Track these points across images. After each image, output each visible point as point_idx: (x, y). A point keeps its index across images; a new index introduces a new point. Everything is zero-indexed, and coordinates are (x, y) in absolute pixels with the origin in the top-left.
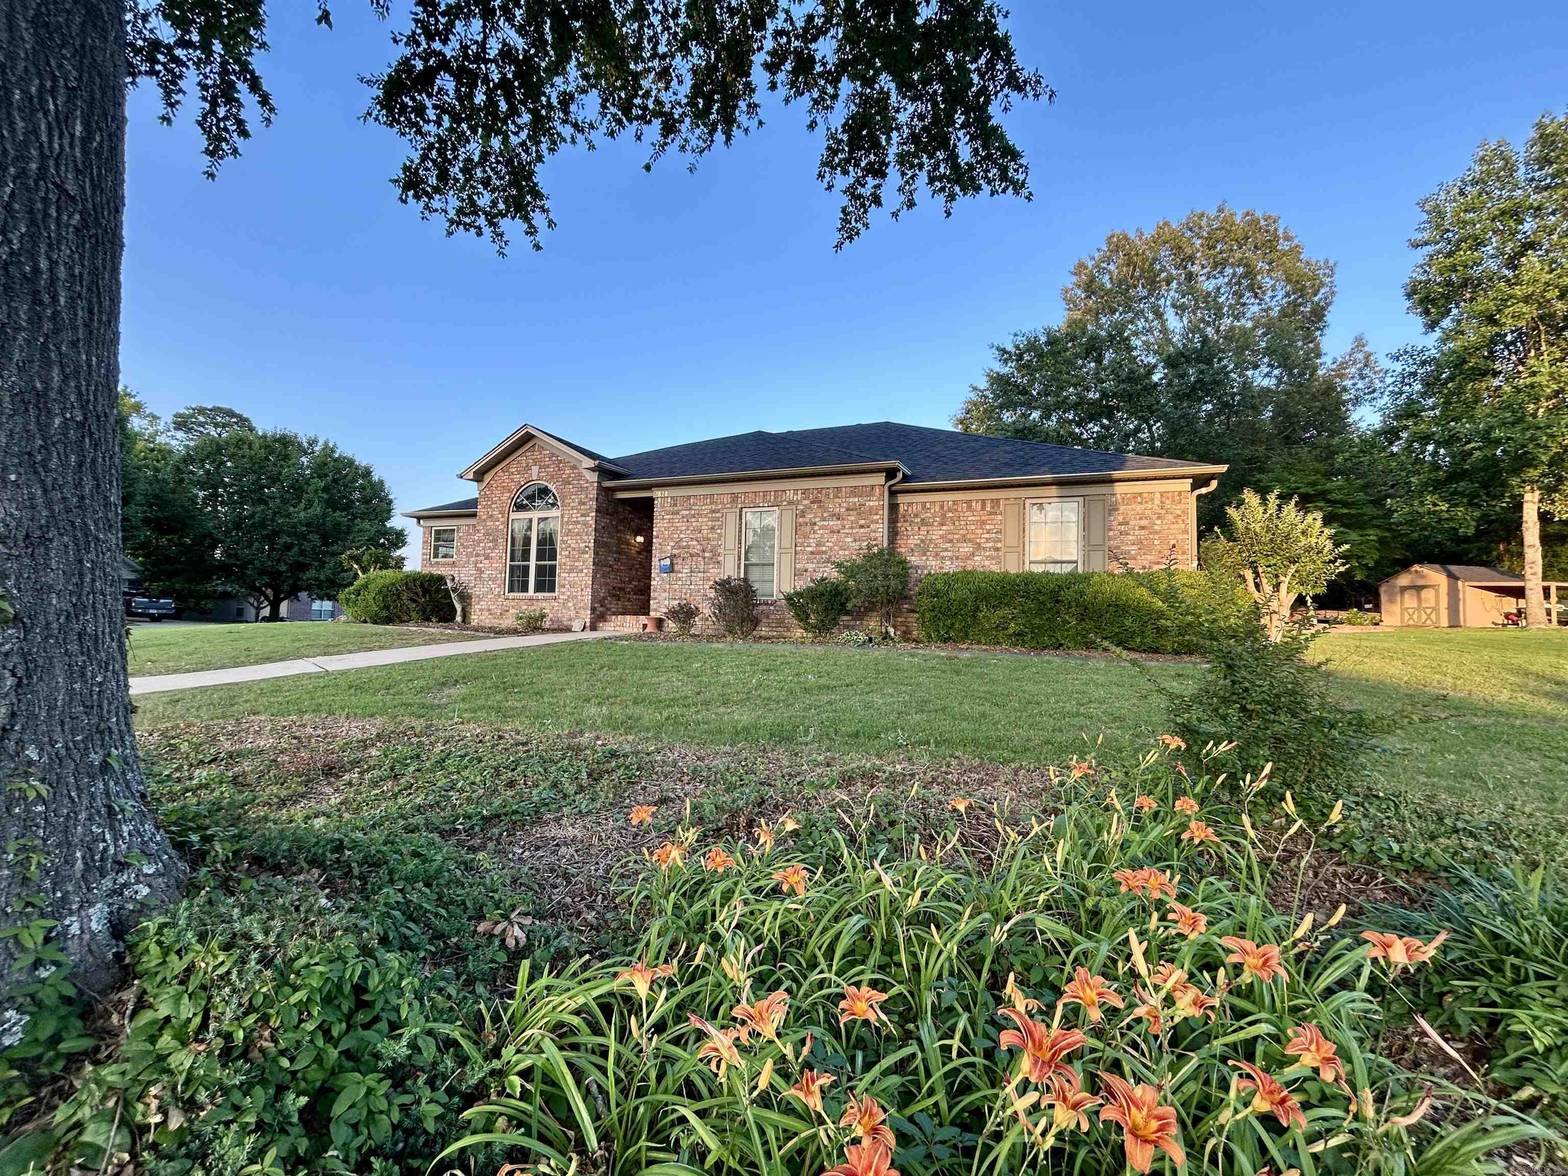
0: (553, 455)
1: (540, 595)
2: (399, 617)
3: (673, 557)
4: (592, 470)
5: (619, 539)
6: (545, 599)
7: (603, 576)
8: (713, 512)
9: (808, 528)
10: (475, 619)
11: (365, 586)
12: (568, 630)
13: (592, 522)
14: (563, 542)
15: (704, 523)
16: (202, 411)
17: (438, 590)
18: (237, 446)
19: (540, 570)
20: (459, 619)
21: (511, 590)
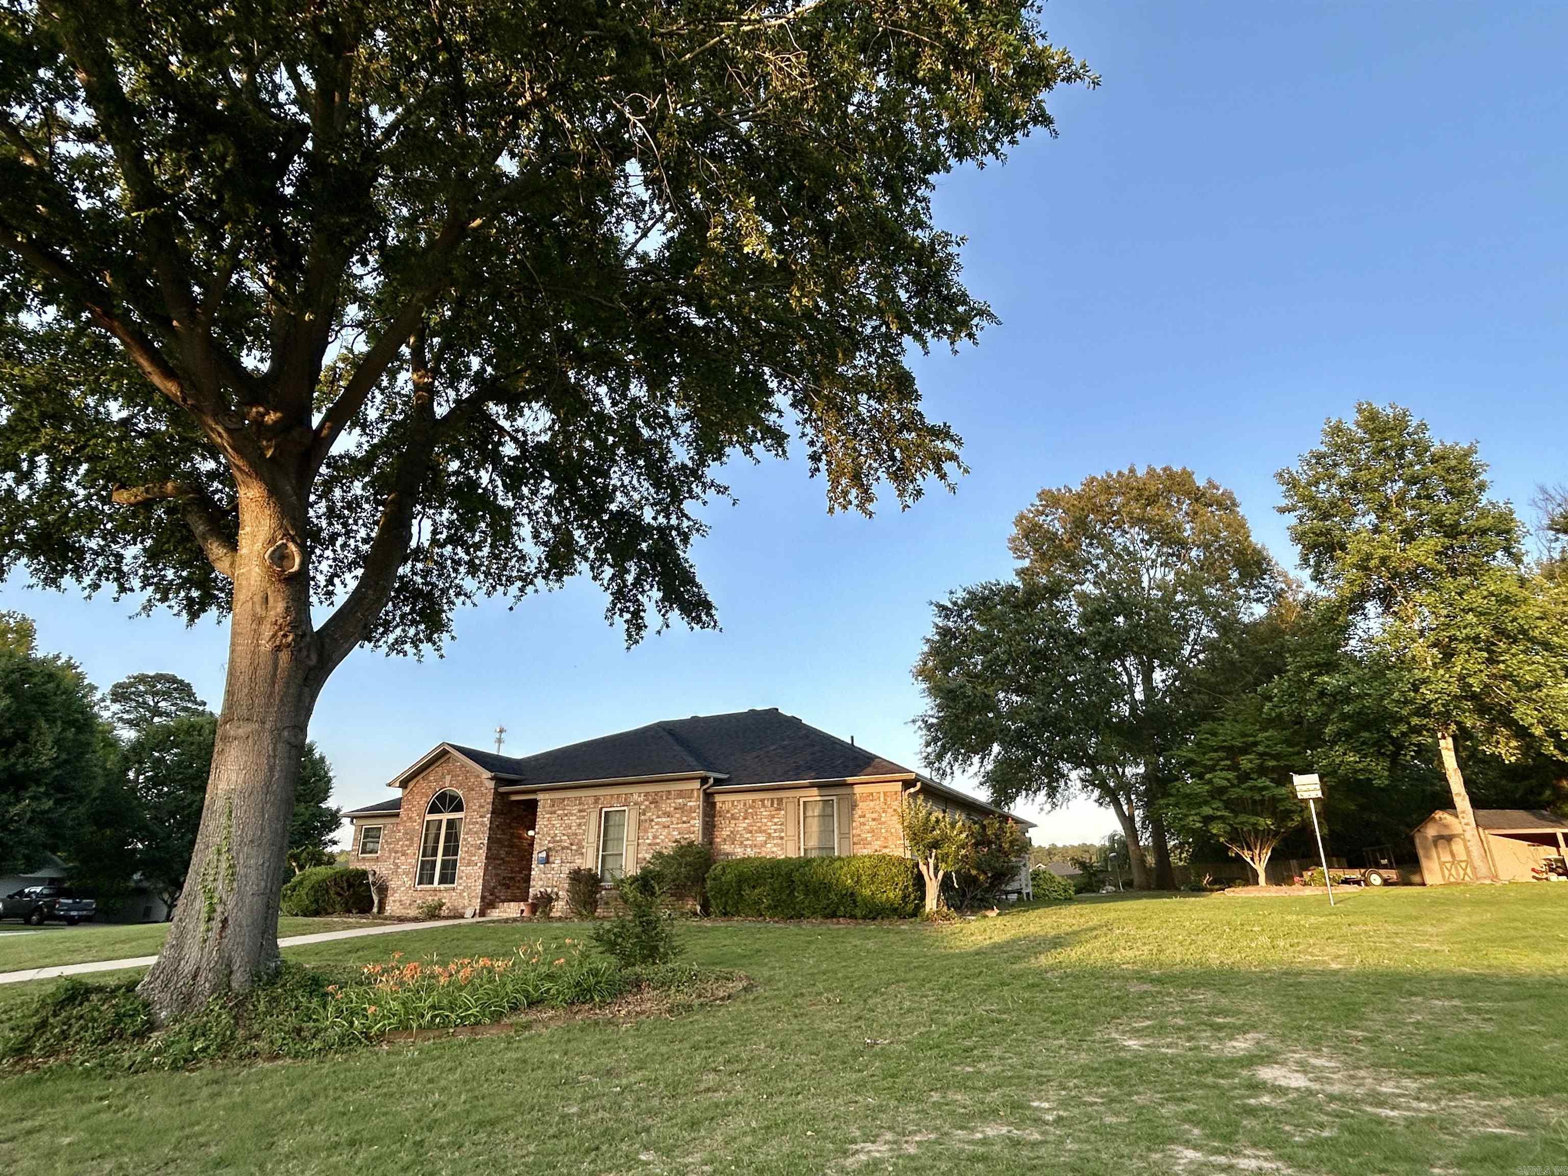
0: (463, 766)
1: (442, 886)
2: (325, 910)
3: (549, 850)
4: (491, 779)
5: (512, 834)
6: (446, 890)
7: (494, 868)
8: (580, 811)
9: (647, 825)
10: (389, 909)
11: (301, 883)
12: (462, 917)
13: (488, 823)
14: (465, 839)
15: (573, 820)
16: (142, 679)
17: (361, 884)
18: (188, 733)
19: (444, 864)
20: (375, 910)
21: (420, 883)
